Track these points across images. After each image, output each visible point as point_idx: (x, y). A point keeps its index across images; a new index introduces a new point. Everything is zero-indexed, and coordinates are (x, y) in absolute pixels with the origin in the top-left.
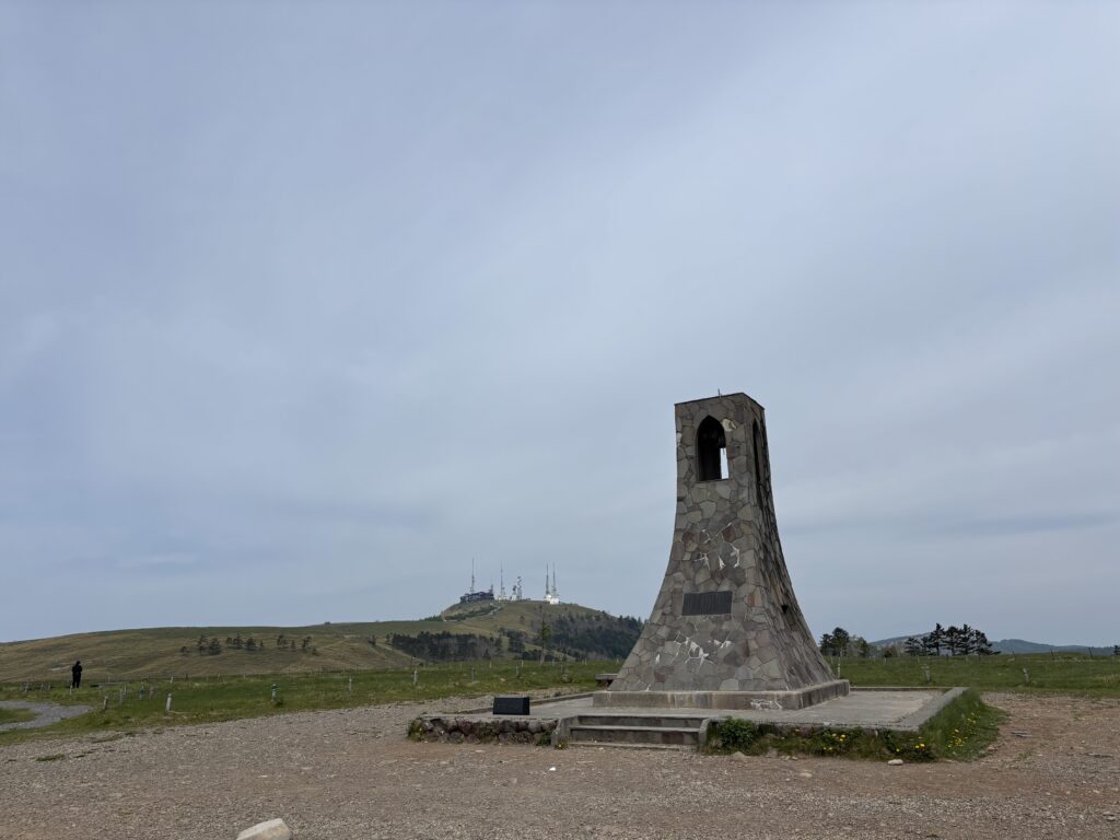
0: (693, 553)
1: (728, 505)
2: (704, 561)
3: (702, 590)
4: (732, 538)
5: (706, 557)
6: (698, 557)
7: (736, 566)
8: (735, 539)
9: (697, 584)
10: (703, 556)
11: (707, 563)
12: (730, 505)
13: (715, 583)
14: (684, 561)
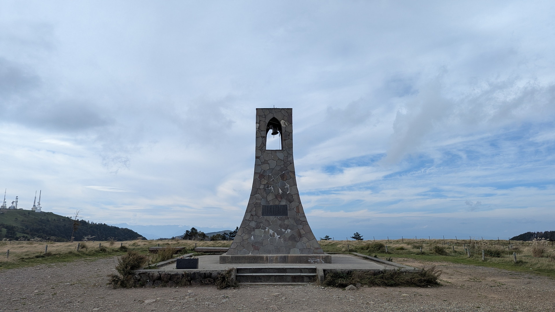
0: (265, 185)
2: (271, 189)
3: (271, 204)
4: (285, 179)
5: (272, 187)
6: (268, 187)
7: (288, 193)
8: (287, 180)
9: (268, 200)
10: (271, 187)
11: (273, 190)
12: (284, 163)
13: (278, 201)
14: (260, 189)
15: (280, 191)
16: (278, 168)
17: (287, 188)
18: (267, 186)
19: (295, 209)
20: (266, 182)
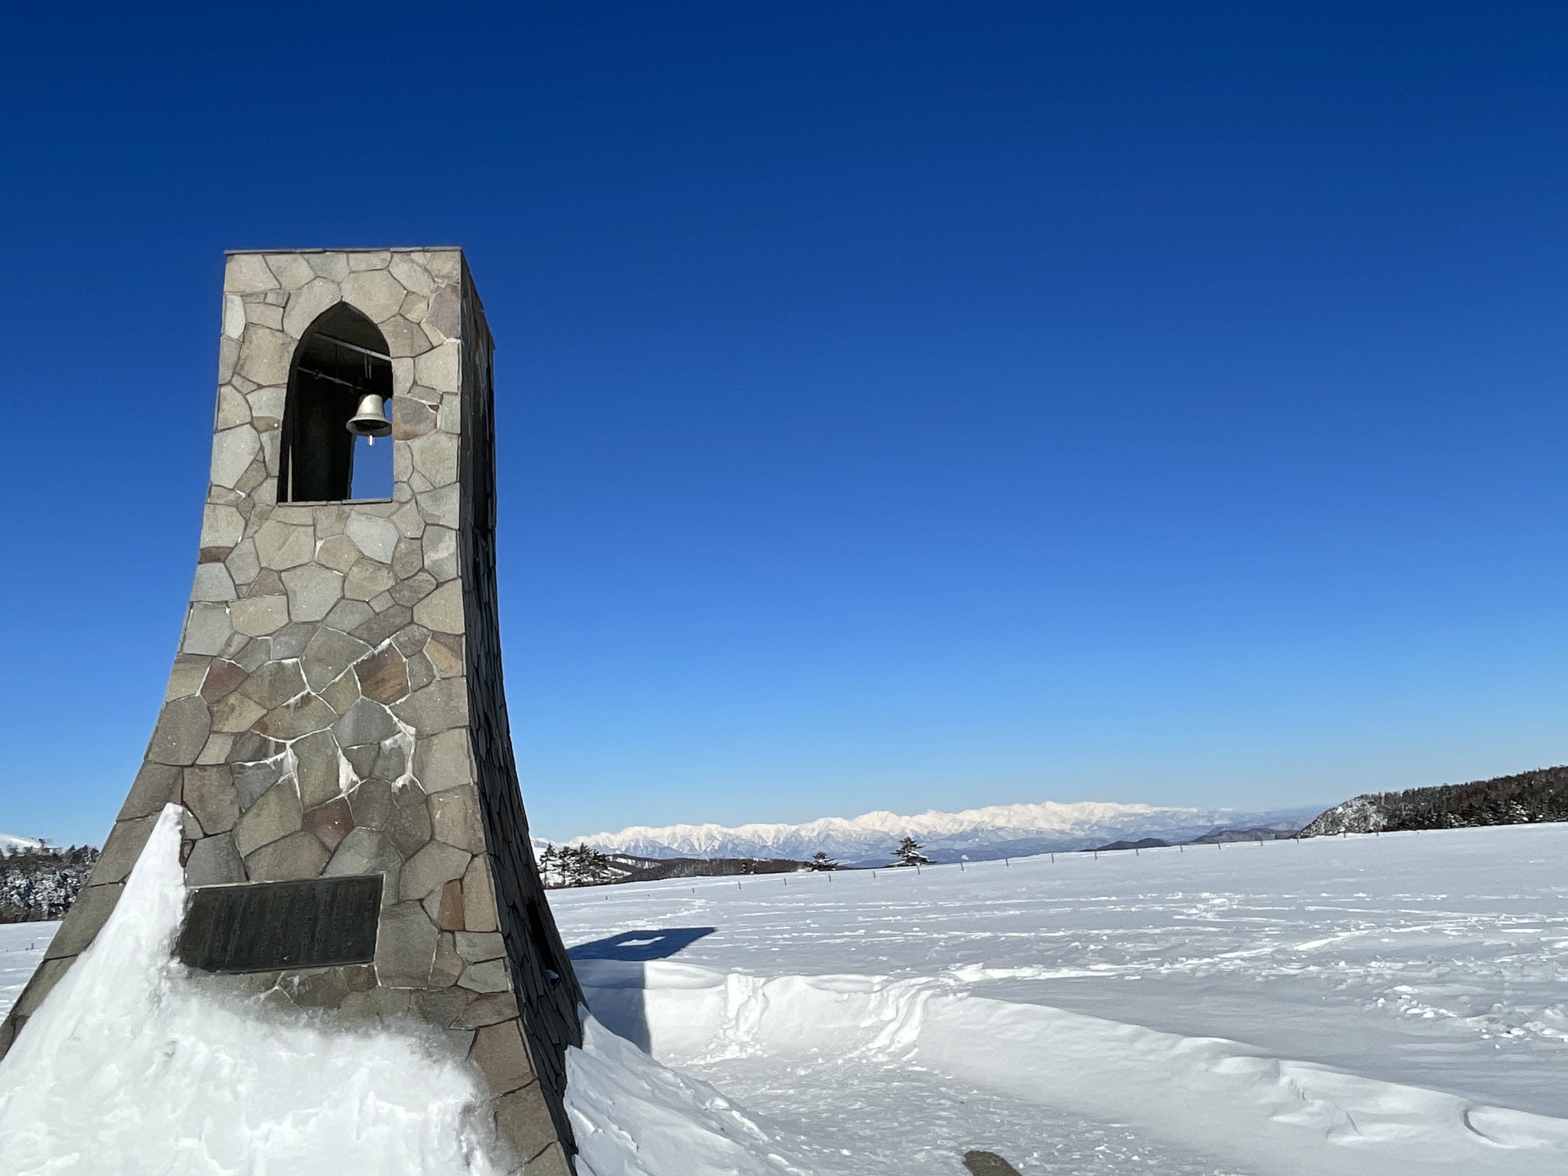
0: (239, 738)
1: (386, 581)
2: (279, 764)
3: (263, 873)
4: (388, 691)
5: (289, 751)
6: (262, 751)
7: (400, 782)
8: (402, 692)
9: (244, 851)
10: (280, 748)
11: (294, 774)
12: (392, 583)
13: (316, 846)
14: (203, 767)
15: (346, 774)
16: (351, 620)
17: (399, 752)
18: (251, 746)
19: (434, 907)
20: (254, 713)
